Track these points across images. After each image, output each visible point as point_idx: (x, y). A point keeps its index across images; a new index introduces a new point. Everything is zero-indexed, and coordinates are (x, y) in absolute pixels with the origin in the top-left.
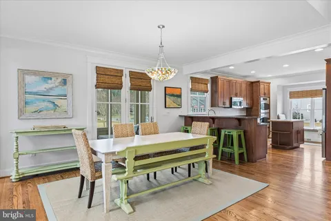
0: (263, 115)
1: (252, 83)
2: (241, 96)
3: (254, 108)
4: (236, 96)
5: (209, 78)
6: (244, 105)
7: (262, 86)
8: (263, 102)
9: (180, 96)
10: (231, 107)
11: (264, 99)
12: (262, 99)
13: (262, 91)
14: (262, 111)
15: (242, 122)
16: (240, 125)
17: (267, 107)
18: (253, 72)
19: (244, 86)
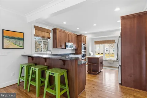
0: (83, 53)
1: (78, 35)
2: (72, 42)
3: (79, 49)
4: (69, 42)
5: (51, 29)
6: (74, 47)
7: (82, 38)
8: (83, 46)
9: (23, 39)
10: (66, 48)
11: (83, 44)
12: (82, 44)
13: (82, 40)
14: (83, 51)
15: (66, 63)
16: (64, 64)
17: (85, 48)
18: (78, 29)
19: (73, 37)
